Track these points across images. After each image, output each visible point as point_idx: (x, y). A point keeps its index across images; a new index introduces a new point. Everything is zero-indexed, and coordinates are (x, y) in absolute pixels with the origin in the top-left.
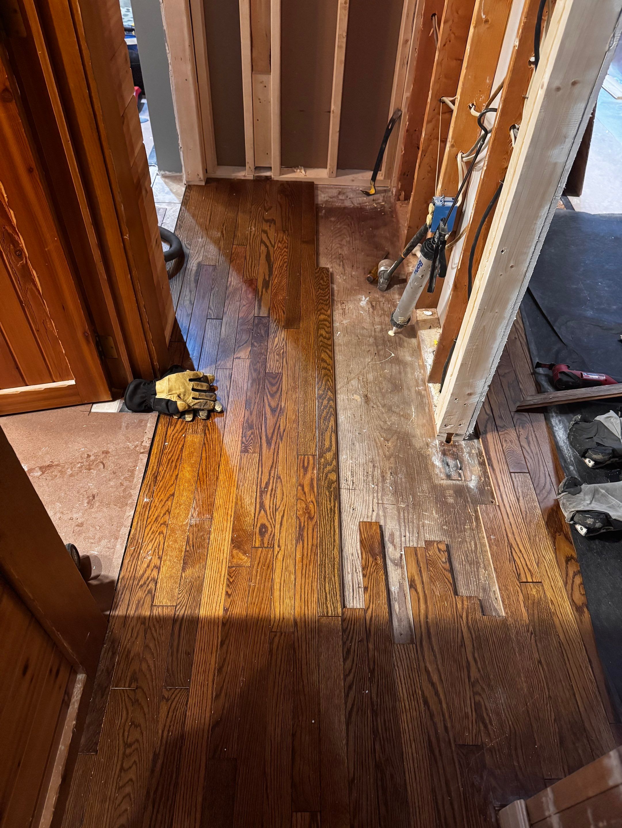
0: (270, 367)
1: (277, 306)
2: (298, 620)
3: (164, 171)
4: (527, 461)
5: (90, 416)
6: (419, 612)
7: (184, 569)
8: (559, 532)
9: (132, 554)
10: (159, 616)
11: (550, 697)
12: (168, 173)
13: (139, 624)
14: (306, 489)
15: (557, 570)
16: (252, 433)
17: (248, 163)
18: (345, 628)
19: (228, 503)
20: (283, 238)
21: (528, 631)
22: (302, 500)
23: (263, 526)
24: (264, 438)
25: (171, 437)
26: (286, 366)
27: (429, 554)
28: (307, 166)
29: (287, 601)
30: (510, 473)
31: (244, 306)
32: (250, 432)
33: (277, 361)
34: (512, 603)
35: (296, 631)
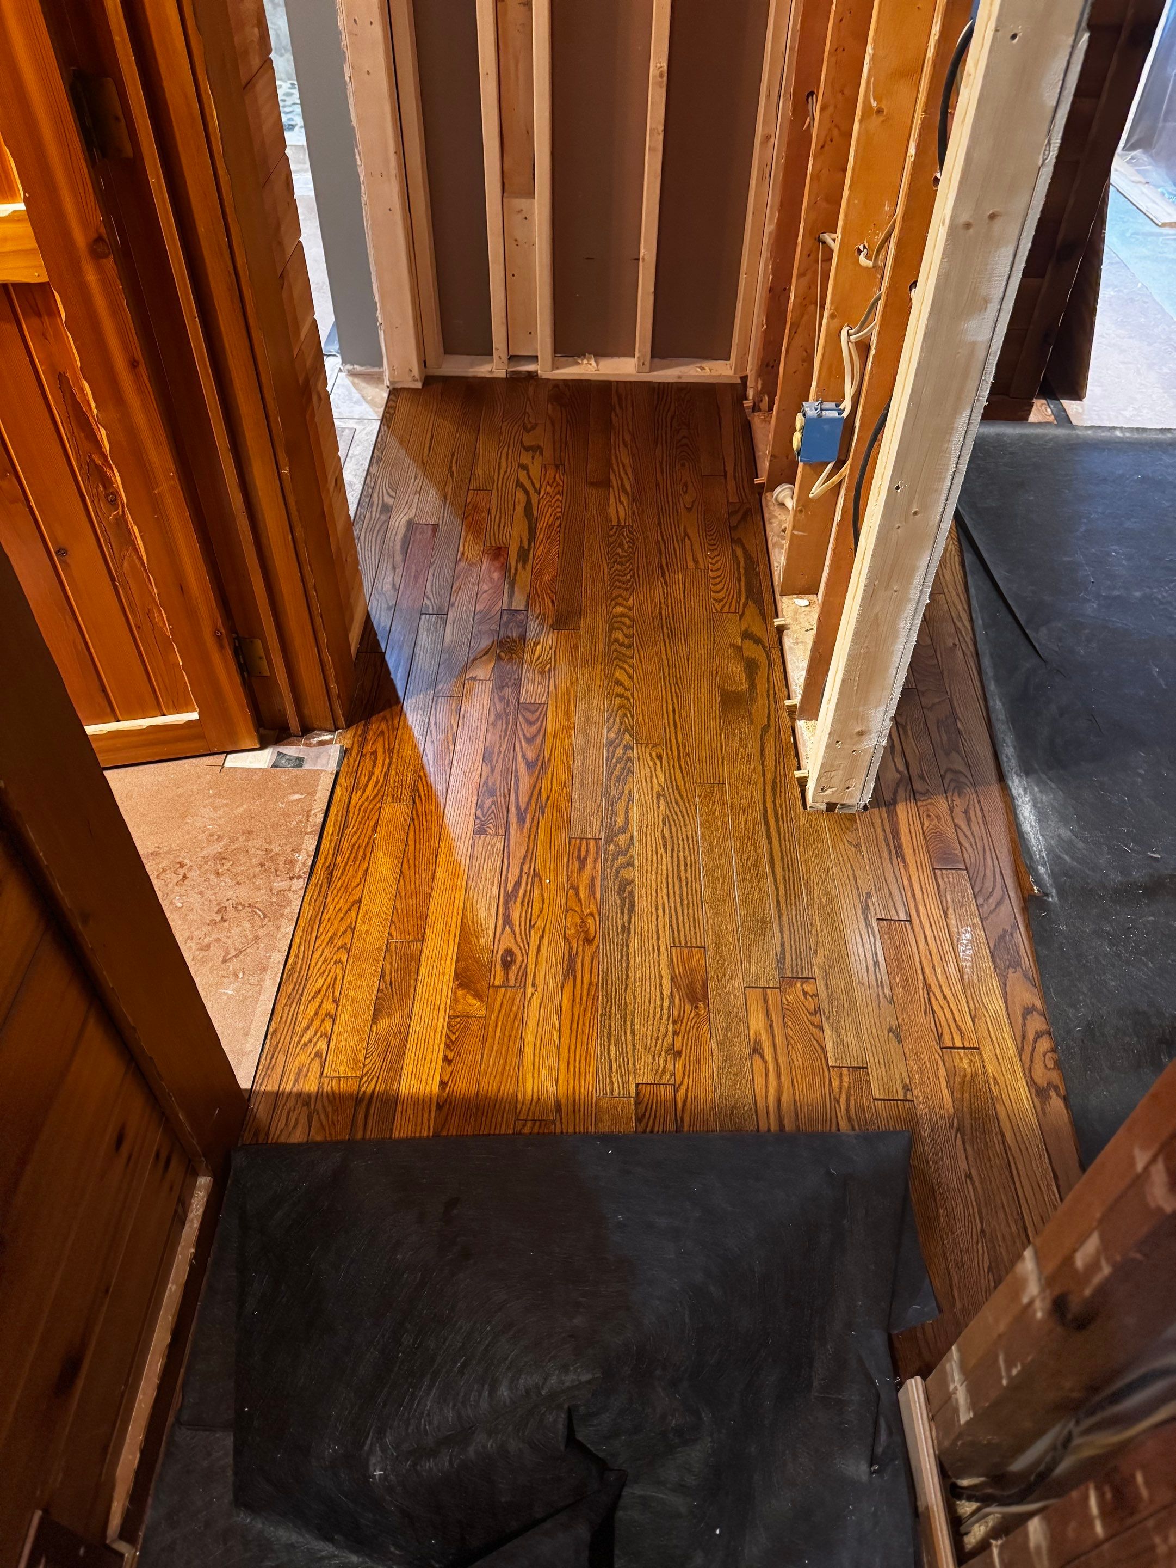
0: (526, 694)
1: (542, 592)
2: (563, 1102)
3: (352, 364)
4: (964, 850)
5: (222, 774)
6: (767, 1092)
7: (375, 1019)
8: (1013, 967)
9: (291, 994)
10: (333, 1093)
11: (983, 1231)
12: (358, 368)
13: (299, 1104)
14: (583, 895)
15: (1007, 1028)
16: (493, 803)
17: (497, 349)
18: (640, 1115)
19: (450, 915)
20: (555, 478)
21: (951, 1126)
22: (576, 911)
23: (509, 952)
24: (513, 809)
25: (358, 808)
26: (554, 691)
27: (787, 1000)
28: (600, 353)
29: (545, 1071)
30: (934, 869)
31: (485, 592)
32: (491, 799)
33: (539, 684)
34: (927, 1080)
35: (558, 1118)
